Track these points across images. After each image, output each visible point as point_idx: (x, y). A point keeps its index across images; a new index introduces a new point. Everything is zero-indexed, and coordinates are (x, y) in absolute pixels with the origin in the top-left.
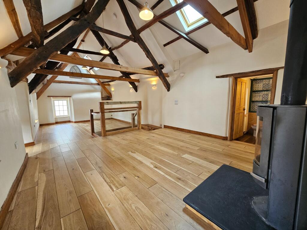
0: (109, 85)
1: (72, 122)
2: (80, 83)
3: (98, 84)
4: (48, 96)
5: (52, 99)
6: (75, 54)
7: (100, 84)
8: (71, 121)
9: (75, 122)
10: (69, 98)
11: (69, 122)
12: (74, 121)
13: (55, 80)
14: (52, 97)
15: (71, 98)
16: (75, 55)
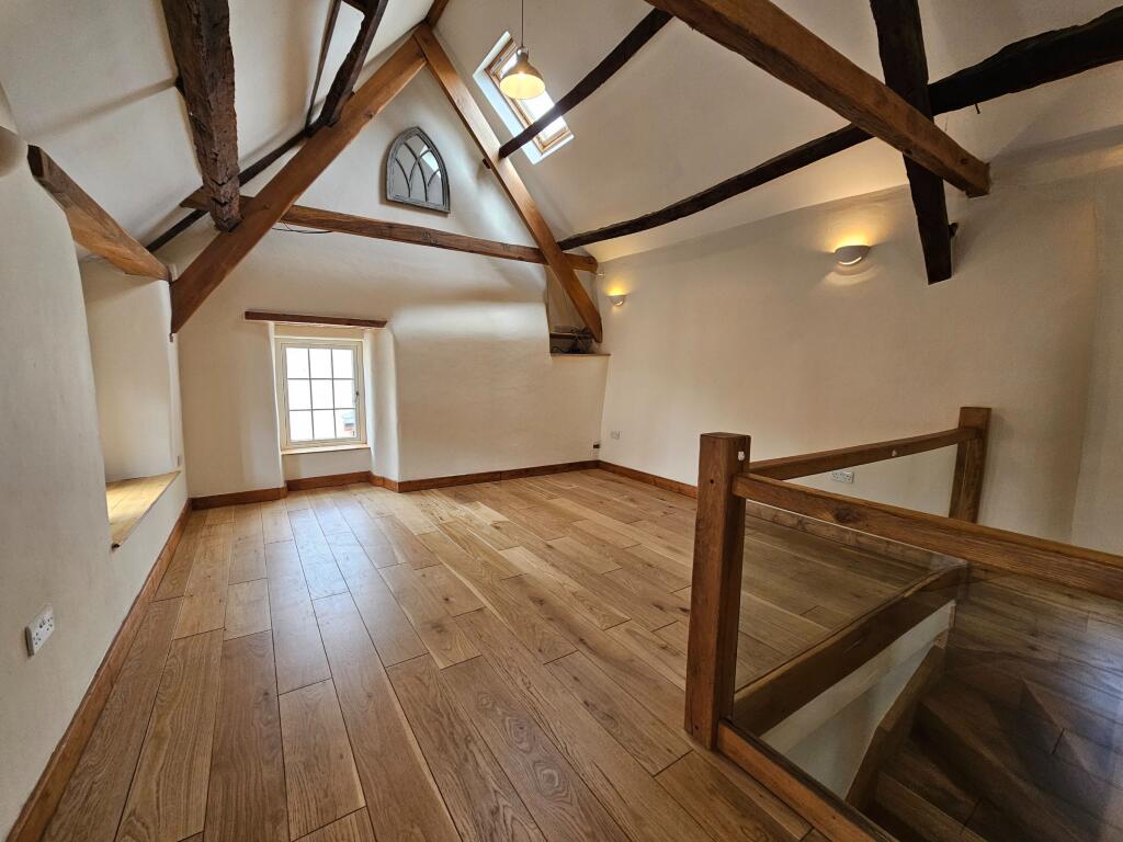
0: (590, 263)
1: (384, 483)
2: (440, 240)
3: (537, 255)
4: (250, 315)
5: (273, 336)
6: (426, 41)
7: (548, 252)
8: (376, 473)
9: (400, 484)
10: (369, 331)
11: (366, 479)
12: (395, 476)
13: (298, 203)
14: (271, 324)
15: (384, 330)
16: (424, 47)
